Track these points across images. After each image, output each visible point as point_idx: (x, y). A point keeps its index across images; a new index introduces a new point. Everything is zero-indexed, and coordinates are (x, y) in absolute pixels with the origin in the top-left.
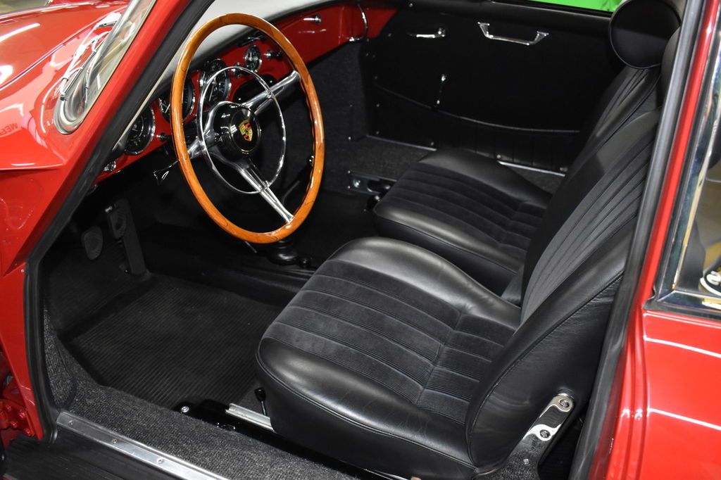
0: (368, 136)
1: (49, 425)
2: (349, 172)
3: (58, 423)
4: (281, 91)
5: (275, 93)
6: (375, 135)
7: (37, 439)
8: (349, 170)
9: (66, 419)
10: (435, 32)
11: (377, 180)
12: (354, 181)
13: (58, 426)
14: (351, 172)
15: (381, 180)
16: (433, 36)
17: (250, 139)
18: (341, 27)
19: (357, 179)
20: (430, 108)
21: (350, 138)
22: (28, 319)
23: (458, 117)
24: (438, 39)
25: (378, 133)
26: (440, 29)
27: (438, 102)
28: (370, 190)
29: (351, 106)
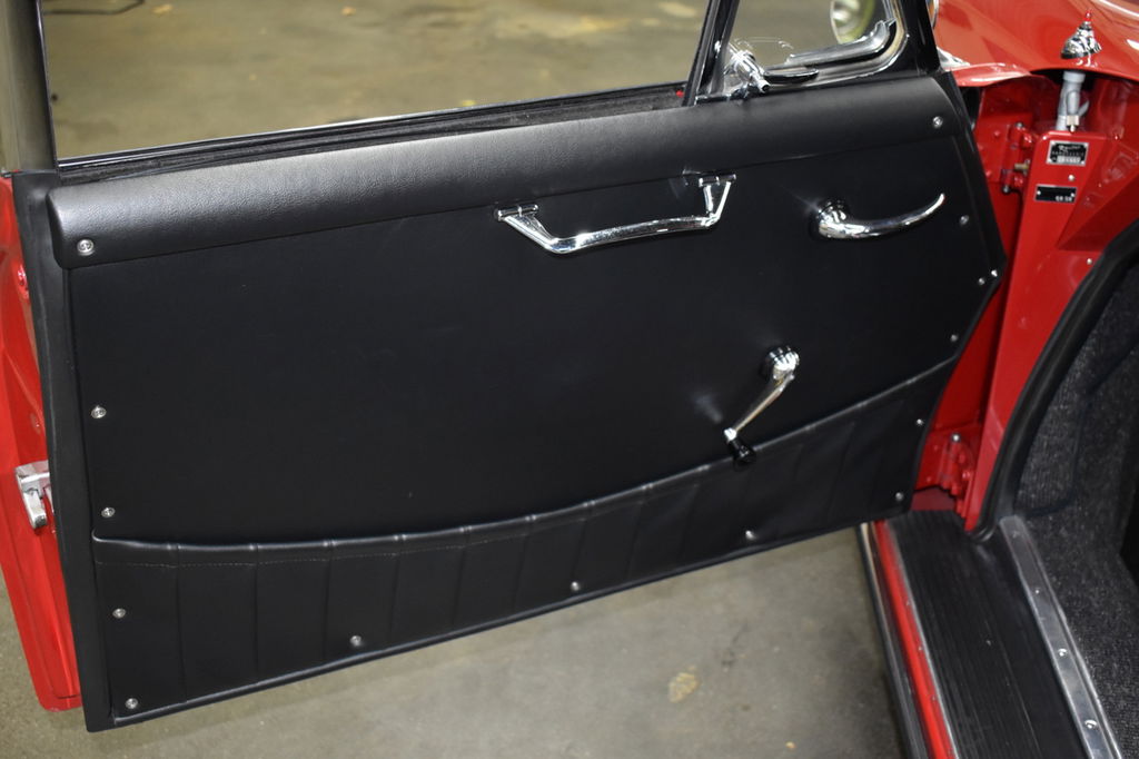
1: (988, 518)
3: (1002, 523)
7: (964, 525)
9: (1015, 527)
13: (998, 528)
22: (1055, 338)
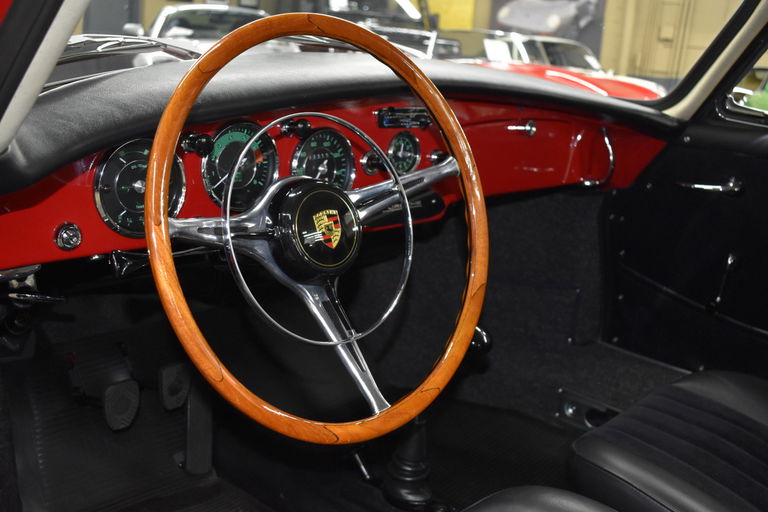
0: (599, 342)
2: (560, 390)
4: (418, 185)
5: (406, 186)
6: (610, 341)
8: (561, 387)
10: (724, 183)
11: (603, 410)
12: (565, 407)
14: (563, 392)
15: (608, 410)
16: (720, 188)
17: (335, 245)
18: (571, 159)
19: (572, 405)
20: (703, 307)
21: (570, 340)
23: (749, 327)
24: (728, 193)
25: (615, 340)
26: (733, 180)
27: (718, 299)
28: (589, 425)
29: (578, 291)
